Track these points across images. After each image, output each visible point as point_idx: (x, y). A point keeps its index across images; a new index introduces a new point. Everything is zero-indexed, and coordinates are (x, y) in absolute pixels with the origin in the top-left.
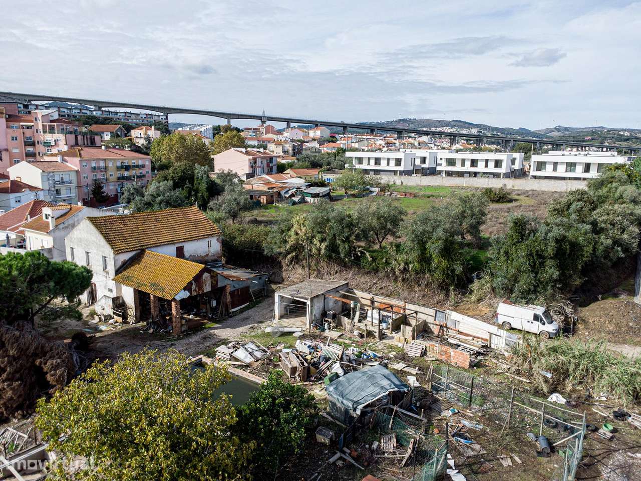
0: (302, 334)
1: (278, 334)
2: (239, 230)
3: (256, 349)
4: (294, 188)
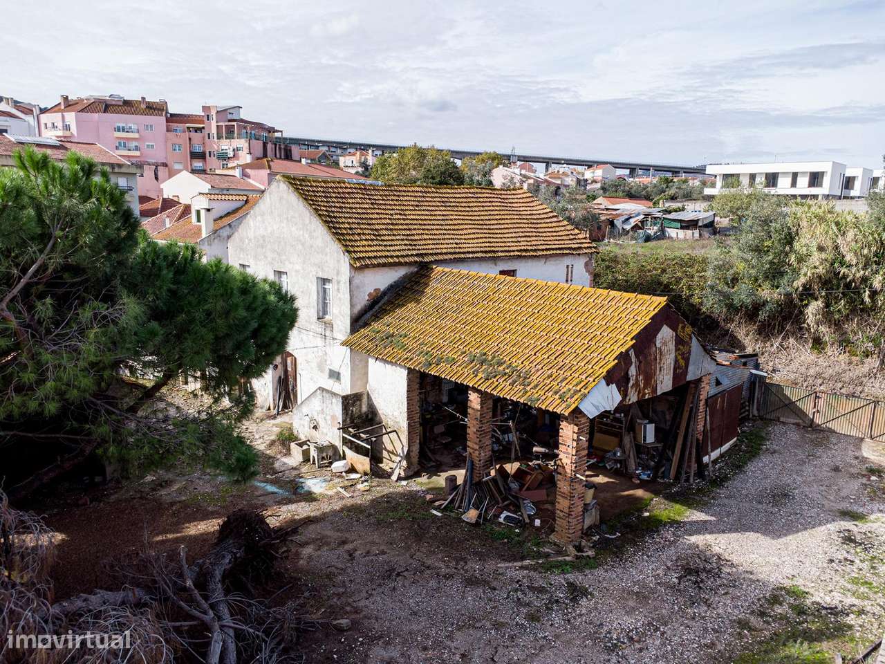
4: (638, 215)
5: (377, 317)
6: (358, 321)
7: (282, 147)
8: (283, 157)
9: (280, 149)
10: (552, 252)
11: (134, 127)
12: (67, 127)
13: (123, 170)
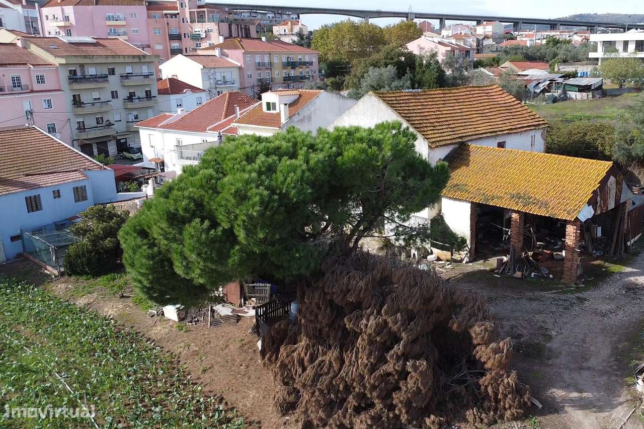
4: (545, 81)
7: (243, 26)
8: (244, 36)
9: (241, 28)
10: (525, 129)
11: (122, 16)
12: (67, 19)
13: (147, 60)
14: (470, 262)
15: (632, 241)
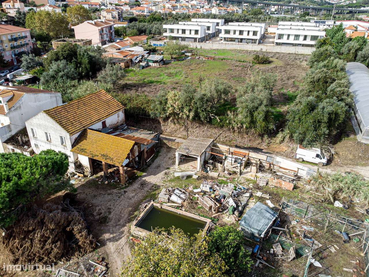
0: (197, 176)
1: (185, 178)
2: (127, 99)
3: (180, 193)
4: (140, 56)
5: (77, 144)
6: (73, 146)
10: (114, 113)
14: (91, 176)
15: (148, 160)
